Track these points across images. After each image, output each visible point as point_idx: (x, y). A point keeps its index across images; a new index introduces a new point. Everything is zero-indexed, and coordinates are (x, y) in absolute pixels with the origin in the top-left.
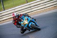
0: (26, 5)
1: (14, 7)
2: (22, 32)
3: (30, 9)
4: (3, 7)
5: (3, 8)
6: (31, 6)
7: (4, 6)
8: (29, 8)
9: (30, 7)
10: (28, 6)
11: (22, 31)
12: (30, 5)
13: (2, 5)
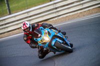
0: (49, 5)
1: (28, 9)
2: (40, 55)
3: (55, 12)
4: (7, 8)
5: (8, 10)
6: (57, 6)
7: (11, 7)
8: (53, 9)
9: (56, 8)
10: (52, 6)
11: (41, 53)
12: (55, 5)
13: (7, 5)
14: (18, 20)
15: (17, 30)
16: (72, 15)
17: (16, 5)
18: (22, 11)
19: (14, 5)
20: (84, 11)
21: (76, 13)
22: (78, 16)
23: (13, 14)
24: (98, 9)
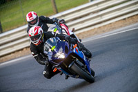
14: (12, 41)
15: (12, 55)
16: (88, 31)
17: (10, 20)
18: (18, 27)
19: (6, 21)
20: (104, 26)
21: (92, 28)
22: (96, 32)
23: (5, 32)
24: (122, 21)
